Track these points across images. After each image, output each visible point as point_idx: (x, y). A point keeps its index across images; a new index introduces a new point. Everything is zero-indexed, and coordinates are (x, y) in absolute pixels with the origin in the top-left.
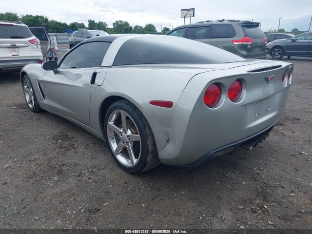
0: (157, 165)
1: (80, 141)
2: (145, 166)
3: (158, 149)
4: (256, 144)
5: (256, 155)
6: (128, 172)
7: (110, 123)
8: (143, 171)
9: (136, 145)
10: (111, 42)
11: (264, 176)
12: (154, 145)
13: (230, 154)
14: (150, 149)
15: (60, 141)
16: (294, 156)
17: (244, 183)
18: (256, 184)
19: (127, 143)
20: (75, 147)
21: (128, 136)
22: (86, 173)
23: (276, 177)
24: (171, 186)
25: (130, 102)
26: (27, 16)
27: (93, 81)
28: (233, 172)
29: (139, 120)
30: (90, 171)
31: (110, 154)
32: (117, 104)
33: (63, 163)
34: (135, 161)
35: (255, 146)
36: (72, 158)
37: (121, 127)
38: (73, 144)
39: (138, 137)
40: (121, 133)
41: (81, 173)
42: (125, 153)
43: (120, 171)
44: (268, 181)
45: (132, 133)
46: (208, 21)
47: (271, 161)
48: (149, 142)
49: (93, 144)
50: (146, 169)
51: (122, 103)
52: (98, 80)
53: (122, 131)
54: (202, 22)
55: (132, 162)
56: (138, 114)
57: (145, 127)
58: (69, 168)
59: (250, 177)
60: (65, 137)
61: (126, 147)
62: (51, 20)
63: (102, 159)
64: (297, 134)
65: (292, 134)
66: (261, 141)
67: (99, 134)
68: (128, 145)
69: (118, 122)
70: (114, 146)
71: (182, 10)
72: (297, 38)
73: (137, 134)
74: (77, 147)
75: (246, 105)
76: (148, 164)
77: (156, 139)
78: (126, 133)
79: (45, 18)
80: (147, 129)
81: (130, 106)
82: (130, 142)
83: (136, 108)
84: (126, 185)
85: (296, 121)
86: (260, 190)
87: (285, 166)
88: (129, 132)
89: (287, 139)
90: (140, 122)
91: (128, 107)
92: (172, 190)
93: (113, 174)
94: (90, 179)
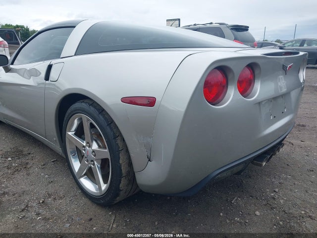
0: (135, 192)
1: (36, 158)
2: (118, 195)
3: (135, 171)
4: (270, 158)
5: (265, 172)
6: (95, 203)
7: (70, 133)
8: (115, 202)
9: (104, 163)
10: (74, 27)
11: (282, 201)
12: (130, 164)
13: (238, 173)
14: (124, 170)
15: (10, 159)
16: (313, 171)
17: (257, 213)
18: (275, 214)
19: (92, 161)
20: (29, 166)
21: (93, 151)
22: (34, 205)
23: (299, 202)
24: (156, 223)
25: (94, 102)
26: (6, 25)
27: (47, 77)
28: (239, 197)
29: (108, 127)
30: (41, 202)
31: (71, 177)
32: (77, 105)
33: (6, 190)
34: (104, 187)
35: (268, 160)
36: (20, 183)
37: (84, 139)
38: (27, 163)
39: (106, 153)
40: (84, 147)
41: (27, 206)
42: (90, 175)
43: (84, 200)
44: (290, 209)
45: (99, 146)
46: (195, 25)
47: (286, 179)
48: (122, 160)
49: (53, 162)
50: (118, 199)
51: (83, 104)
52: (53, 75)
53: (85, 144)
54: (189, 26)
55: (100, 188)
56: (105, 119)
57: (115, 137)
58: (12, 198)
59: (264, 203)
60: (18, 153)
61: (91, 167)
62: (32, 30)
63: (62, 183)
64: (307, 143)
65: (302, 143)
66: (275, 154)
67: (58, 148)
68: (94, 164)
69: (80, 132)
70: (76, 165)
71: (167, 20)
72: (285, 45)
73: (106, 148)
74: (31, 167)
75: (259, 103)
76: (122, 193)
77: (132, 155)
78: (90, 146)
79: (25, 28)
80: (119, 142)
81: (95, 107)
82: (96, 160)
83: (103, 110)
84: (91, 223)
85: (302, 128)
86: (281, 223)
87: (305, 186)
88: (95, 146)
89: (298, 149)
90: (108, 129)
91: (92, 109)
92: (157, 229)
93: (73, 207)
94: (38, 214)
